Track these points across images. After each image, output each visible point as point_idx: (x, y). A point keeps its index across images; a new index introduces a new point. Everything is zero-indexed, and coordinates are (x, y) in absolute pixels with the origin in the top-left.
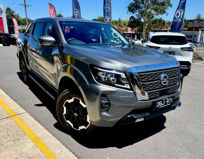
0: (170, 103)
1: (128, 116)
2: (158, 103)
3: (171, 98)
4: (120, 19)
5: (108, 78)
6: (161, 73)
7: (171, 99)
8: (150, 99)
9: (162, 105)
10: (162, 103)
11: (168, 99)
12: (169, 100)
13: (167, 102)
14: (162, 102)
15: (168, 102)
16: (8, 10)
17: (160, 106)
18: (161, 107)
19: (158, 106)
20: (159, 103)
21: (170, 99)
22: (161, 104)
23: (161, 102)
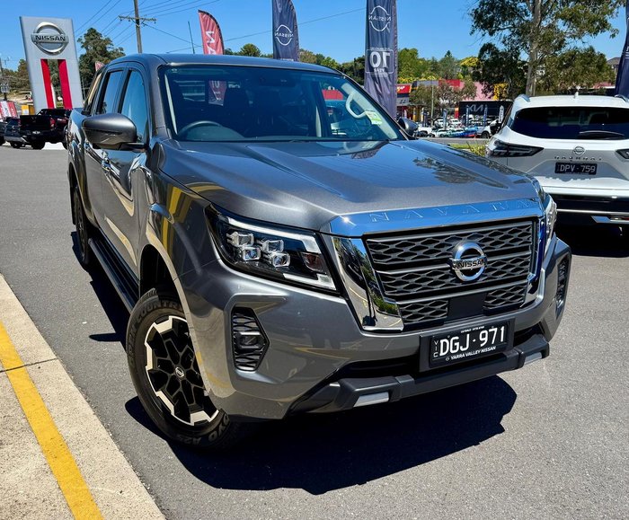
0: (493, 345)
1: (331, 385)
2: (442, 341)
3: (498, 325)
4: (449, 53)
5: (262, 253)
6: (458, 238)
7: (499, 332)
8: (407, 329)
9: (460, 352)
10: (457, 344)
11: (486, 332)
12: (491, 335)
13: (481, 339)
14: (457, 338)
15: (486, 339)
16: (92, 34)
17: (449, 353)
18: (454, 357)
19: (442, 354)
20: (445, 343)
21: (496, 330)
22: (454, 348)
23: (455, 341)
